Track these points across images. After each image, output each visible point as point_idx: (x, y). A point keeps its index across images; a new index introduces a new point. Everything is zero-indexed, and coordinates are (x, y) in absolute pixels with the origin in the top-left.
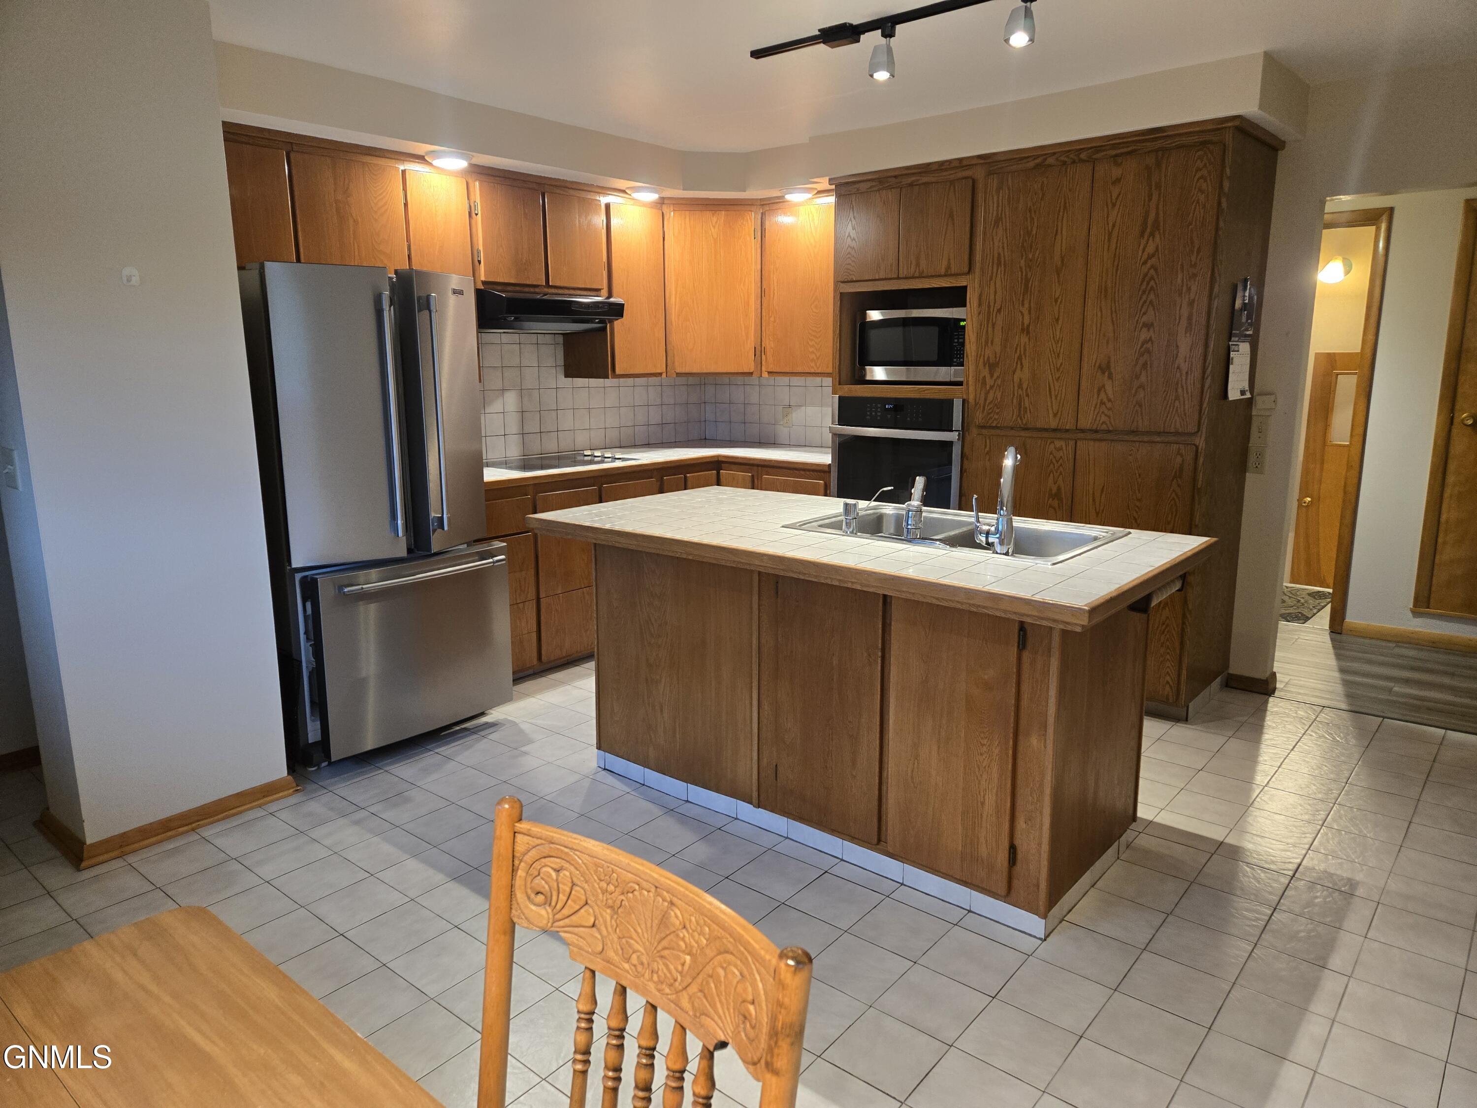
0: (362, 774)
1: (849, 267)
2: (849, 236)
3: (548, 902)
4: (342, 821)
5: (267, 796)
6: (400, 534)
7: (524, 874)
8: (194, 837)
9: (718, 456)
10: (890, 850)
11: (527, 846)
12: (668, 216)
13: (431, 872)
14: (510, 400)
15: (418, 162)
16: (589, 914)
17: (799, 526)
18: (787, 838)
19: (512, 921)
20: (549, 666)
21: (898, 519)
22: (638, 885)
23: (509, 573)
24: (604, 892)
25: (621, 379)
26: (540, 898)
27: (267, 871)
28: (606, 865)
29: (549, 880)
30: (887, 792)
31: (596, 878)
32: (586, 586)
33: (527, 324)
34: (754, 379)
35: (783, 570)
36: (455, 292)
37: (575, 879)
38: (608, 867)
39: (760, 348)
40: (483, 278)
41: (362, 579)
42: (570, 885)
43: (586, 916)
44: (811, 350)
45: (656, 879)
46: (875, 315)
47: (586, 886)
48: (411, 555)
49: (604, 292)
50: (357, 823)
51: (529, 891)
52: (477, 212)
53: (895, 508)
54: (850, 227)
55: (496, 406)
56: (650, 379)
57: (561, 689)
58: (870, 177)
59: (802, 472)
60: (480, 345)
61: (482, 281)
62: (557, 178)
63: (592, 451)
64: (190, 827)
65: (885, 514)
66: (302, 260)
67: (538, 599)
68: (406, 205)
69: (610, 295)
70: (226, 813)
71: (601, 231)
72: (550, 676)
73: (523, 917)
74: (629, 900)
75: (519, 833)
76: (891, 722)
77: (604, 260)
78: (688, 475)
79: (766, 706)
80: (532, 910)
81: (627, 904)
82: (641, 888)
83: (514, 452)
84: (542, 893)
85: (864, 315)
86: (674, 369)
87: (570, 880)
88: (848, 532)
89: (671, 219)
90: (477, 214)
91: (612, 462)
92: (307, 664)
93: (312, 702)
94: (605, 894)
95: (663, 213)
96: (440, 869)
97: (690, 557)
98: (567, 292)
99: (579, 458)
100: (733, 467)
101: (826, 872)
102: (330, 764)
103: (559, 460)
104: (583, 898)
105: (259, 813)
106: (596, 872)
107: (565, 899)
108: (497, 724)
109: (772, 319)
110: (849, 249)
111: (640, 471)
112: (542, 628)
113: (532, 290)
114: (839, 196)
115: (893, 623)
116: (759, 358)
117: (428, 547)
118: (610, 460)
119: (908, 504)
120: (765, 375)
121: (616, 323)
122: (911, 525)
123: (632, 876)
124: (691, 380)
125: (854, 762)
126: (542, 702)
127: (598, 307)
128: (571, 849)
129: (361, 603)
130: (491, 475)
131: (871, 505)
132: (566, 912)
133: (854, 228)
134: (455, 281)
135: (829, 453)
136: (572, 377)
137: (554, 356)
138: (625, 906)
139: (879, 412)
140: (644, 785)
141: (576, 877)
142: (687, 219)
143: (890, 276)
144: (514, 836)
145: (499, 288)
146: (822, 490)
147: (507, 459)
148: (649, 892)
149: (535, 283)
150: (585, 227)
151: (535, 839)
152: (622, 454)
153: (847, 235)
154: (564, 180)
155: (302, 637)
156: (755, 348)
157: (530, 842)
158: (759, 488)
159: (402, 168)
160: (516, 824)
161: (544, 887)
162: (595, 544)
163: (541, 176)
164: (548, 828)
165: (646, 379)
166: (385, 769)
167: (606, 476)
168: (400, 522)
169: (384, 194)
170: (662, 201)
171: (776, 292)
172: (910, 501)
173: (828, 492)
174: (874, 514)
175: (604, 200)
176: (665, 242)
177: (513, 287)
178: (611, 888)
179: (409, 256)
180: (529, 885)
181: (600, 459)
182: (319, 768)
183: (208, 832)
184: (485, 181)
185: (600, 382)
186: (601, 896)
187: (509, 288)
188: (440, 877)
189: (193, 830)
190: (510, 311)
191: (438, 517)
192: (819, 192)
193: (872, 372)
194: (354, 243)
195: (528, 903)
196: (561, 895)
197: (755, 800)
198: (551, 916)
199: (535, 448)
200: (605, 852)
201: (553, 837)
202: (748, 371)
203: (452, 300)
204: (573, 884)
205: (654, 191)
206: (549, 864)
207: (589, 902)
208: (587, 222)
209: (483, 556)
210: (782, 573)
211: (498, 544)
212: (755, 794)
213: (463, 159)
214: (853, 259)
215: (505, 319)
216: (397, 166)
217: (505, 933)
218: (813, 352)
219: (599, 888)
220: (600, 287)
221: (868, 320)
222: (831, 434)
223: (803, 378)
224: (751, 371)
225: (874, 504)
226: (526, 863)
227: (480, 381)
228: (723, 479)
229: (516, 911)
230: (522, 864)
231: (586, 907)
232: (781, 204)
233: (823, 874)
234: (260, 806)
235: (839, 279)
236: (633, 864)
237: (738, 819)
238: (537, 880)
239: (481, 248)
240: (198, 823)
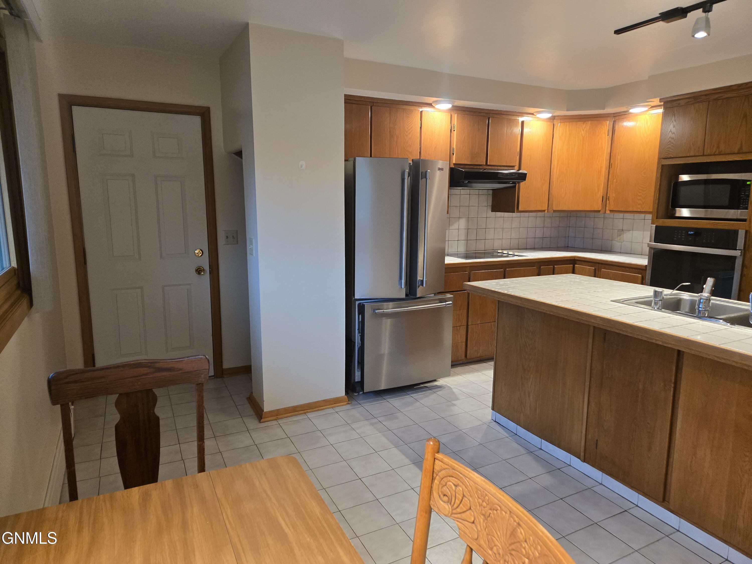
0: (378, 400)
1: (669, 149)
2: (671, 131)
3: (449, 502)
4: (366, 422)
5: (336, 404)
6: (403, 287)
7: (438, 483)
8: (305, 417)
9: (575, 257)
10: (672, 508)
11: (441, 467)
12: (557, 125)
13: (403, 457)
14: (462, 223)
15: (429, 107)
16: (471, 515)
17: (623, 301)
18: (601, 484)
19: (430, 507)
20: (471, 361)
21: (692, 303)
22: (500, 507)
23: (454, 310)
24: (481, 505)
25: (521, 213)
26: (446, 499)
27: (332, 439)
28: (482, 490)
29: (451, 489)
30: (672, 472)
31: (476, 496)
32: (493, 321)
33: (474, 185)
34: (601, 215)
35: (610, 327)
36: (439, 169)
37: (465, 494)
38: (484, 492)
39: (606, 197)
40: (454, 162)
41: (385, 307)
42: (462, 496)
43: (469, 516)
44: (639, 198)
45: (510, 507)
46: (685, 178)
47: (471, 499)
48: (408, 297)
49: (517, 168)
50: (372, 424)
51: (440, 493)
52: (454, 130)
53: (691, 296)
54: (672, 126)
55: (455, 226)
56: (538, 213)
57: (476, 374)
58: (687, 97)
59: (627, 269)
60: (450, 195)
61: (454, 164)
62: (497, 109)
63: (502, 250)
64: (304, 411)
65: (683, 299)
66: (373, 156)
67: (467, 325)
68: (421, 128)
69: (520, 169)
70: (319, 408)
71: (518, 135)
72: (470, 366)
73: (436, 506)
74: (494, 514)
75: (437, 459)
76: (678, 429)
77: (518, 151)
78: (556, 266)
79: (593, 405)
80: (441, 504)
81: (493, 516)
82: (502, 510)
83: (462, 249)
84: (446, 496)
85: (677, 178)
86: (552, 208)
87: (462, 493)
88: (656, 308)
89: (558, 127)
90: (454, 131)
91: (512, 257)
92: (357, 344)
93: (358, 362)
94: (481, 507)
95: (554, 125)
96: (407, 457)
97: (552, 313)
98: (496, 168)
99: (495, 254)
100: (583, 263)
101: (626, 511)
102: (364, 393)
103: (485, 254)
104: (469, 505)
105: (331, 411)
106: (477, 492)
107: (459, 503)
108: (441, 387)
109: (615, 181)
110: (670, 139)
111: (528, 263)
112: (468, 341)
113: (478, 167)
114: (665, 108)
115: (684, 368)
116: (605, 203)
117: (416, 294)
118: (512, 255)
119: (701, 295)
120: (608, 212)
121: (521, 183)
122: (701, 308)
123: (497, 501)
124: (562, 214)
125: (649, 449)
126: (465, 379)
127: (512, 175)
128: (464, 475)
129: (384, 318)
130: (449, 260)
131: (673, 292)
132: (459, 510)
133: (674, 127)
134: (440, 164)
135: (646, 259)
136: (495, 212)
137: (487, 201)
138: (492, 517)
139: (683, 236)
140: (516, 434)
141: (466, 492)
142: (568, 127)
143: (697, 154)
144: (434, 460)
145: (462, 166)
146: (640, 281)
147: (458, 252)
148: (506, 513)
149: (480, 164)
150: (510, 134)
151: (445, 465)
152: (519, 253)
153: (669, 130)
154: (500, 110)
155: (357, 331)
156: (603, 197)
157: (442, 466)
158: (599, 277)
159: (421, 110)
160: (436, 454)
161: (448, 493)
162: (499, 301)
163: (488, 109)
164: (453, 460)
165: (536, 213)
166: (388, 400)
167: (508, 264)
168: (403, 281)
169: (411, 124)
170: (553, 118)
171: (619, 165)
172: (702, 292)
173: (644, 282)
174: (674, 298)
175: (521, 119)
176: (554, 140)
177: (469, 166)
178: (484, 504)
179: (420, 152)
180: (440, 490)
181: (506, 255)
182: (359, 394)
183: (311, 415)
184: (460, 114)
185: (510, 214)
186: (478, 507)
187: (467, 167)
188: (407, 461)
189: (305, 413)
190: (466, 178)
191: (421, 280)
192: (653, 107)
193: (680, 211)
194: (396, 147)
195: (439, 499)
196: (457, 500)
197: (582, 457)
198: (451, 510)
199: (473, 248)
200: (484, 483)
201: (454, 466)
202: (597, 210)
203: (438, 173)
204: (464, 496)
205: (549, 112)
206: (451, 481)
207: (472, 508)
208: (511, 131)
209: (441, 301)
210: (609, 329)
211: (449, 296)
212: (582, 454)
213: (449, 103)
214: (672, 145)
215: (463, 182)
216: (419, 109)
217: (426, 513)
218: (640, 200)
219: (478, 502)
220: (514, 165)
221: (680, 181)
222: (648, 248)
223: (633, 214)
224: (599, 210)
225: (675, 292)
226: (439, 477)
227: (448, 213)
228: (576, 270)
229: (433, 502)
230: (438, 477)
231: (470, 511)
232: (627, 115)
233: (623, 512)
234: (332, 408)
235: (662, 157)
236: (497, 494)
237: (571, 466)
238: (445, 488)
239: (455, 147)
240: (307, 411)
